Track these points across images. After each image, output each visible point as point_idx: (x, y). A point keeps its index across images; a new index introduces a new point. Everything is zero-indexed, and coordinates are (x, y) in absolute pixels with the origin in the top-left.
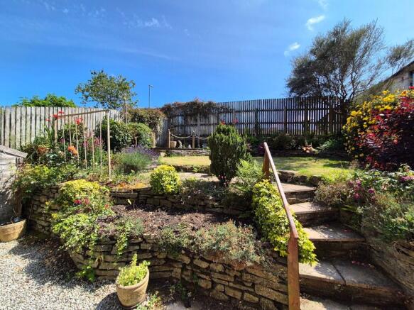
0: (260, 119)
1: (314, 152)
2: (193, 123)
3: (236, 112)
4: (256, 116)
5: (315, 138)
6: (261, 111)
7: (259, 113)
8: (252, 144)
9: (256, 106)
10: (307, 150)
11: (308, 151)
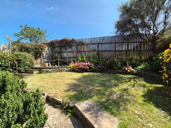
0: (100, 49)
1: (133, 71)
2: (65, 51)
3: (87, 44)
4: (98, 47)
5: (134, 61)
6: (101, 44)
7: (100, 45)
8: (94, 64)
9: (98, 41)
10: (128, 69)
11: (129, 71)
